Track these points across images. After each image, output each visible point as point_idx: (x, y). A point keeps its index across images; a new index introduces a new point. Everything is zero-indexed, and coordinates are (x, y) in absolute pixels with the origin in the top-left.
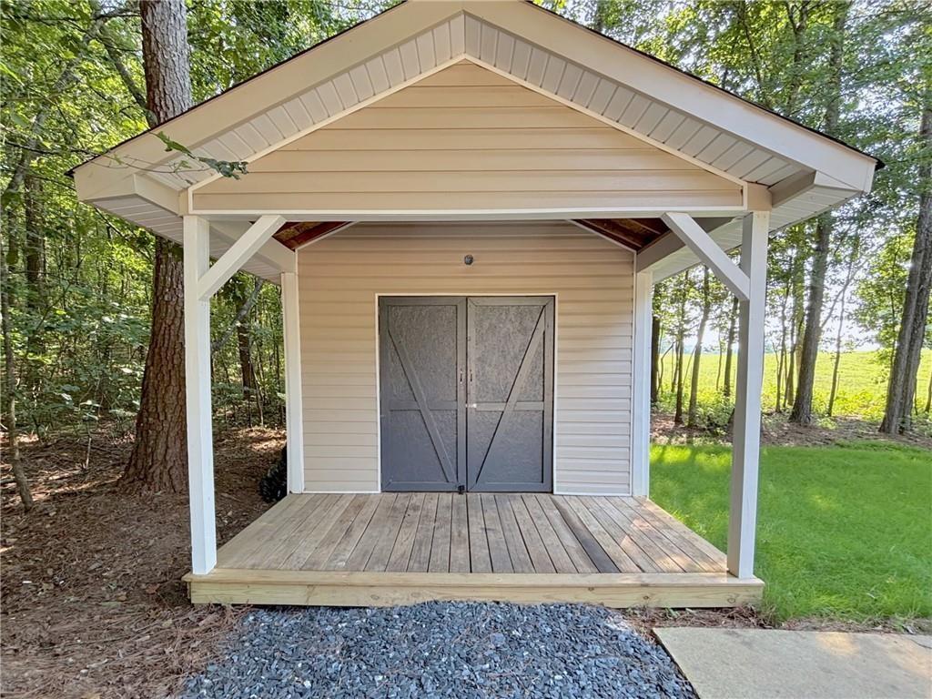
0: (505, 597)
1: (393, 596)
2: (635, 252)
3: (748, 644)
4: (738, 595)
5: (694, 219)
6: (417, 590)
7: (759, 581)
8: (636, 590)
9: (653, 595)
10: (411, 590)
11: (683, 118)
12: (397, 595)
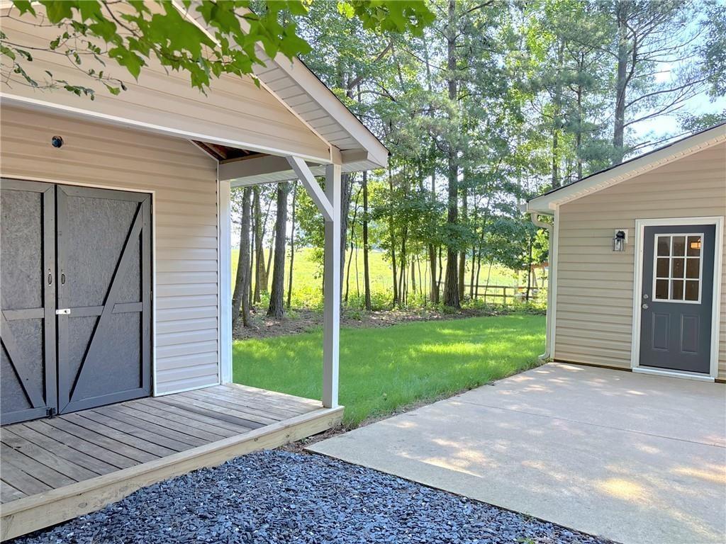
0: (199, 465)
1: (100, 497)
2: (218, 161)
3: (352, 438)
4: (333, 419)
5: (306, 162)
6: (123, 484)
7: (342, 407)
8: (280, 433)
9: (291, 433)
10: (119, 486)
11: (292, 84)
12: (106, 495)
